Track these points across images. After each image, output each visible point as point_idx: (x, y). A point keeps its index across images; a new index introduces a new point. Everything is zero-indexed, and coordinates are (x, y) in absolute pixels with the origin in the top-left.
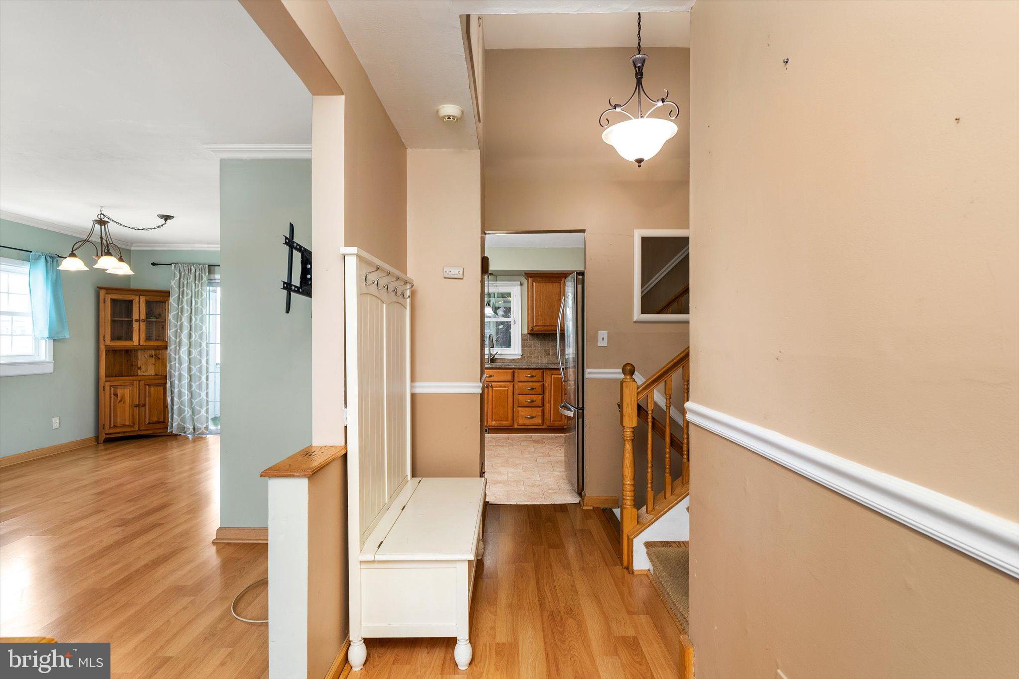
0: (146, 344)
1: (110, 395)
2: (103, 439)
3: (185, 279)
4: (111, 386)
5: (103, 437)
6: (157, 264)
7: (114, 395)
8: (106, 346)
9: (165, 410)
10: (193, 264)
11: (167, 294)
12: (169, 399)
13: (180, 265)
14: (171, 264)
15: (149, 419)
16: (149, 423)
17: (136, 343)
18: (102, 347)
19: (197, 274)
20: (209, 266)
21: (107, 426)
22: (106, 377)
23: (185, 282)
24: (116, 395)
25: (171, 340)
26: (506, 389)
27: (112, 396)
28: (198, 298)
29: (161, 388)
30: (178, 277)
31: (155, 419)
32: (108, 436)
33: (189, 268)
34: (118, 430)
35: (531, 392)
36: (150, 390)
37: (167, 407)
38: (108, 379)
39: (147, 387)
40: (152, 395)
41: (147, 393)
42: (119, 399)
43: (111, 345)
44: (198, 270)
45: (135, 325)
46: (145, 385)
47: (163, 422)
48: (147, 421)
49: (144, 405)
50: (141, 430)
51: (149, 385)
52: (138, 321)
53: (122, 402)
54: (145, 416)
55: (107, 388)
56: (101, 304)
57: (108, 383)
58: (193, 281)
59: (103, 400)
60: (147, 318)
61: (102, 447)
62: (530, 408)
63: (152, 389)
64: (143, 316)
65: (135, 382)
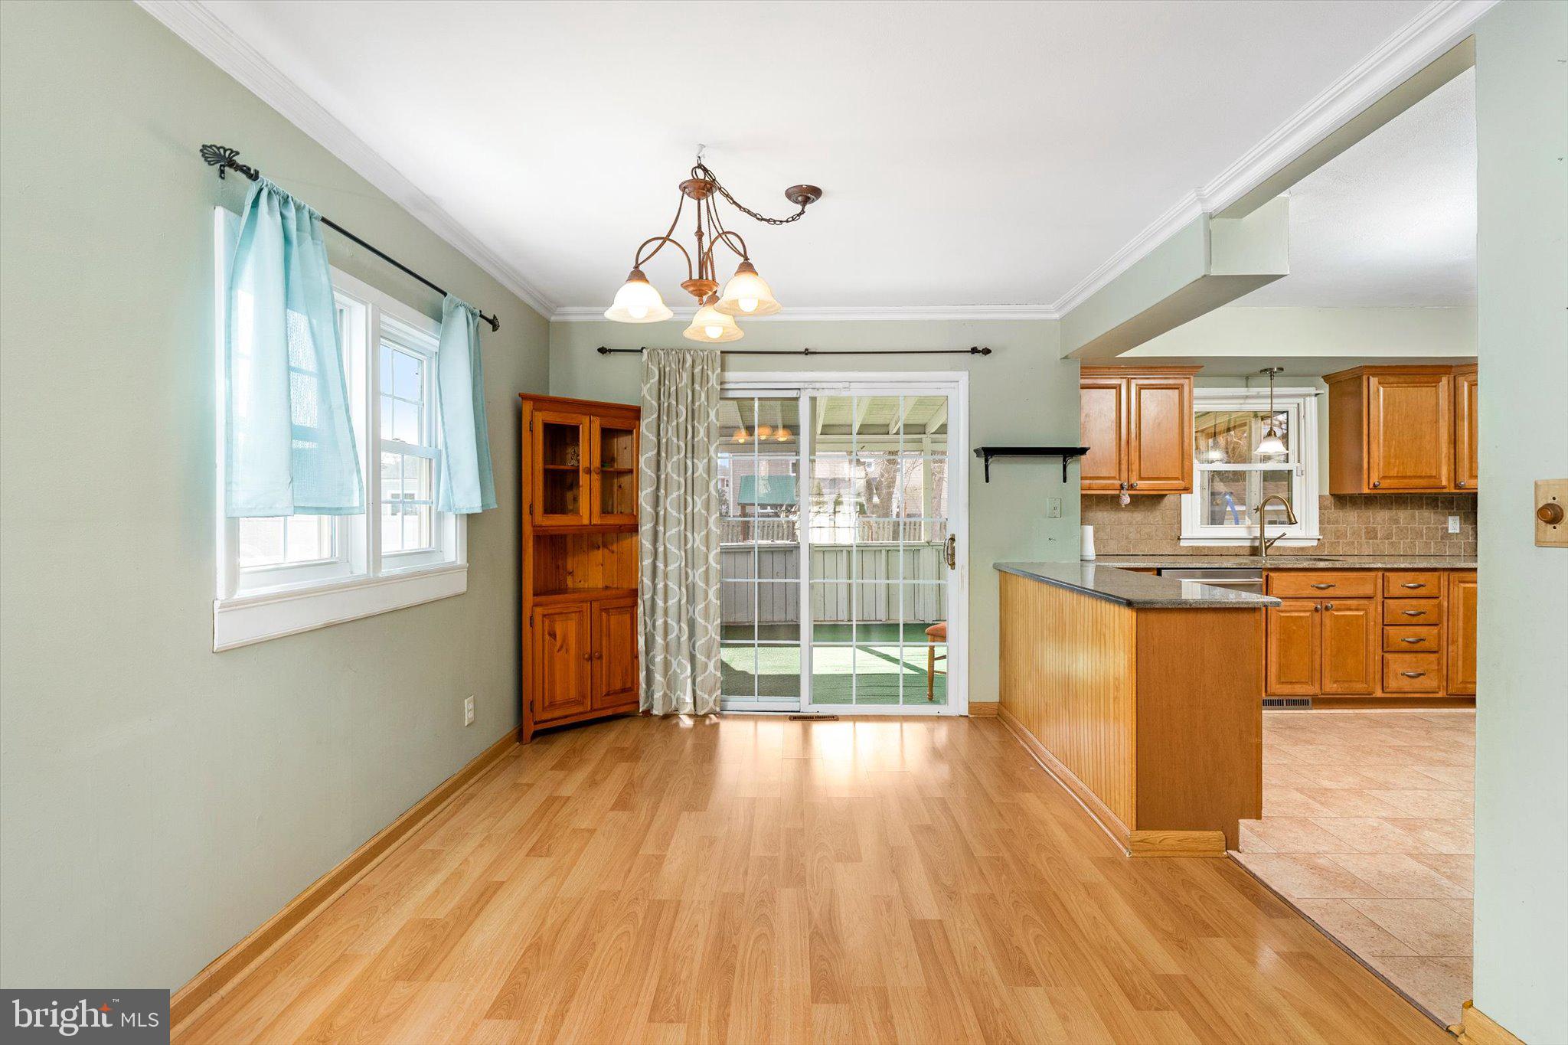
0: (604, 523)
1: (543, 635)
2: (532, 733)
3: (673, 382)
4: (544, 616)
5: (530, 729)
6: (611, 351)
7: (550, 634)
8: (534, 526)
9: (633, 661)
10: (689, 351)
11: (631, 414)
12: (641, 641)
13: (660, 351)
14: (641, 351)
15: (609, 684)
16: (608, 694)
17: (586, 521)
18: (528, 530)
19: (697, 370)
20: (722, 352)
21: (538, 706)
22: (534, 595)
23: (673, 389)
24: (553, 635)
25: (644, 513)
26: (1361, 613)
27: (547, 637)
28: (699, 423)
29: (627, 617)
30: (657, 377)
31: (618, 685)
32: (540, 727)
33: (681, 356)
34: (557, 713)
35: (1414, 620)
36: (608, 620)
37: (637, 657)
38: (539, 599)
39: (604, 615)
40: (612, 632)
41: (604, 625)
42: (558, 643)
43: (543, 524)
44: (699, 361)
45: (583, 479)
46: (602, 610)
47: (630, 689)
48: (604, 690)
49: (600, 657)
50: (595, 710)
51: (606, 610)
52: (589, 471)
53: (564, 650)
54: (602, 681)
55: (538, 619)
56: (526, 434)
57: (539, 610)
58: (690, 385)
59: (530, 647)
60: (602, 466)
61: (528, 749)
62: (1412, 655)
63: (614, 619)
64: (597, 462)
65: (584, 605)
